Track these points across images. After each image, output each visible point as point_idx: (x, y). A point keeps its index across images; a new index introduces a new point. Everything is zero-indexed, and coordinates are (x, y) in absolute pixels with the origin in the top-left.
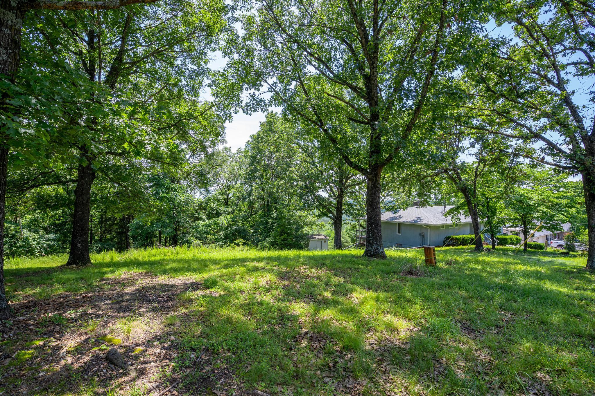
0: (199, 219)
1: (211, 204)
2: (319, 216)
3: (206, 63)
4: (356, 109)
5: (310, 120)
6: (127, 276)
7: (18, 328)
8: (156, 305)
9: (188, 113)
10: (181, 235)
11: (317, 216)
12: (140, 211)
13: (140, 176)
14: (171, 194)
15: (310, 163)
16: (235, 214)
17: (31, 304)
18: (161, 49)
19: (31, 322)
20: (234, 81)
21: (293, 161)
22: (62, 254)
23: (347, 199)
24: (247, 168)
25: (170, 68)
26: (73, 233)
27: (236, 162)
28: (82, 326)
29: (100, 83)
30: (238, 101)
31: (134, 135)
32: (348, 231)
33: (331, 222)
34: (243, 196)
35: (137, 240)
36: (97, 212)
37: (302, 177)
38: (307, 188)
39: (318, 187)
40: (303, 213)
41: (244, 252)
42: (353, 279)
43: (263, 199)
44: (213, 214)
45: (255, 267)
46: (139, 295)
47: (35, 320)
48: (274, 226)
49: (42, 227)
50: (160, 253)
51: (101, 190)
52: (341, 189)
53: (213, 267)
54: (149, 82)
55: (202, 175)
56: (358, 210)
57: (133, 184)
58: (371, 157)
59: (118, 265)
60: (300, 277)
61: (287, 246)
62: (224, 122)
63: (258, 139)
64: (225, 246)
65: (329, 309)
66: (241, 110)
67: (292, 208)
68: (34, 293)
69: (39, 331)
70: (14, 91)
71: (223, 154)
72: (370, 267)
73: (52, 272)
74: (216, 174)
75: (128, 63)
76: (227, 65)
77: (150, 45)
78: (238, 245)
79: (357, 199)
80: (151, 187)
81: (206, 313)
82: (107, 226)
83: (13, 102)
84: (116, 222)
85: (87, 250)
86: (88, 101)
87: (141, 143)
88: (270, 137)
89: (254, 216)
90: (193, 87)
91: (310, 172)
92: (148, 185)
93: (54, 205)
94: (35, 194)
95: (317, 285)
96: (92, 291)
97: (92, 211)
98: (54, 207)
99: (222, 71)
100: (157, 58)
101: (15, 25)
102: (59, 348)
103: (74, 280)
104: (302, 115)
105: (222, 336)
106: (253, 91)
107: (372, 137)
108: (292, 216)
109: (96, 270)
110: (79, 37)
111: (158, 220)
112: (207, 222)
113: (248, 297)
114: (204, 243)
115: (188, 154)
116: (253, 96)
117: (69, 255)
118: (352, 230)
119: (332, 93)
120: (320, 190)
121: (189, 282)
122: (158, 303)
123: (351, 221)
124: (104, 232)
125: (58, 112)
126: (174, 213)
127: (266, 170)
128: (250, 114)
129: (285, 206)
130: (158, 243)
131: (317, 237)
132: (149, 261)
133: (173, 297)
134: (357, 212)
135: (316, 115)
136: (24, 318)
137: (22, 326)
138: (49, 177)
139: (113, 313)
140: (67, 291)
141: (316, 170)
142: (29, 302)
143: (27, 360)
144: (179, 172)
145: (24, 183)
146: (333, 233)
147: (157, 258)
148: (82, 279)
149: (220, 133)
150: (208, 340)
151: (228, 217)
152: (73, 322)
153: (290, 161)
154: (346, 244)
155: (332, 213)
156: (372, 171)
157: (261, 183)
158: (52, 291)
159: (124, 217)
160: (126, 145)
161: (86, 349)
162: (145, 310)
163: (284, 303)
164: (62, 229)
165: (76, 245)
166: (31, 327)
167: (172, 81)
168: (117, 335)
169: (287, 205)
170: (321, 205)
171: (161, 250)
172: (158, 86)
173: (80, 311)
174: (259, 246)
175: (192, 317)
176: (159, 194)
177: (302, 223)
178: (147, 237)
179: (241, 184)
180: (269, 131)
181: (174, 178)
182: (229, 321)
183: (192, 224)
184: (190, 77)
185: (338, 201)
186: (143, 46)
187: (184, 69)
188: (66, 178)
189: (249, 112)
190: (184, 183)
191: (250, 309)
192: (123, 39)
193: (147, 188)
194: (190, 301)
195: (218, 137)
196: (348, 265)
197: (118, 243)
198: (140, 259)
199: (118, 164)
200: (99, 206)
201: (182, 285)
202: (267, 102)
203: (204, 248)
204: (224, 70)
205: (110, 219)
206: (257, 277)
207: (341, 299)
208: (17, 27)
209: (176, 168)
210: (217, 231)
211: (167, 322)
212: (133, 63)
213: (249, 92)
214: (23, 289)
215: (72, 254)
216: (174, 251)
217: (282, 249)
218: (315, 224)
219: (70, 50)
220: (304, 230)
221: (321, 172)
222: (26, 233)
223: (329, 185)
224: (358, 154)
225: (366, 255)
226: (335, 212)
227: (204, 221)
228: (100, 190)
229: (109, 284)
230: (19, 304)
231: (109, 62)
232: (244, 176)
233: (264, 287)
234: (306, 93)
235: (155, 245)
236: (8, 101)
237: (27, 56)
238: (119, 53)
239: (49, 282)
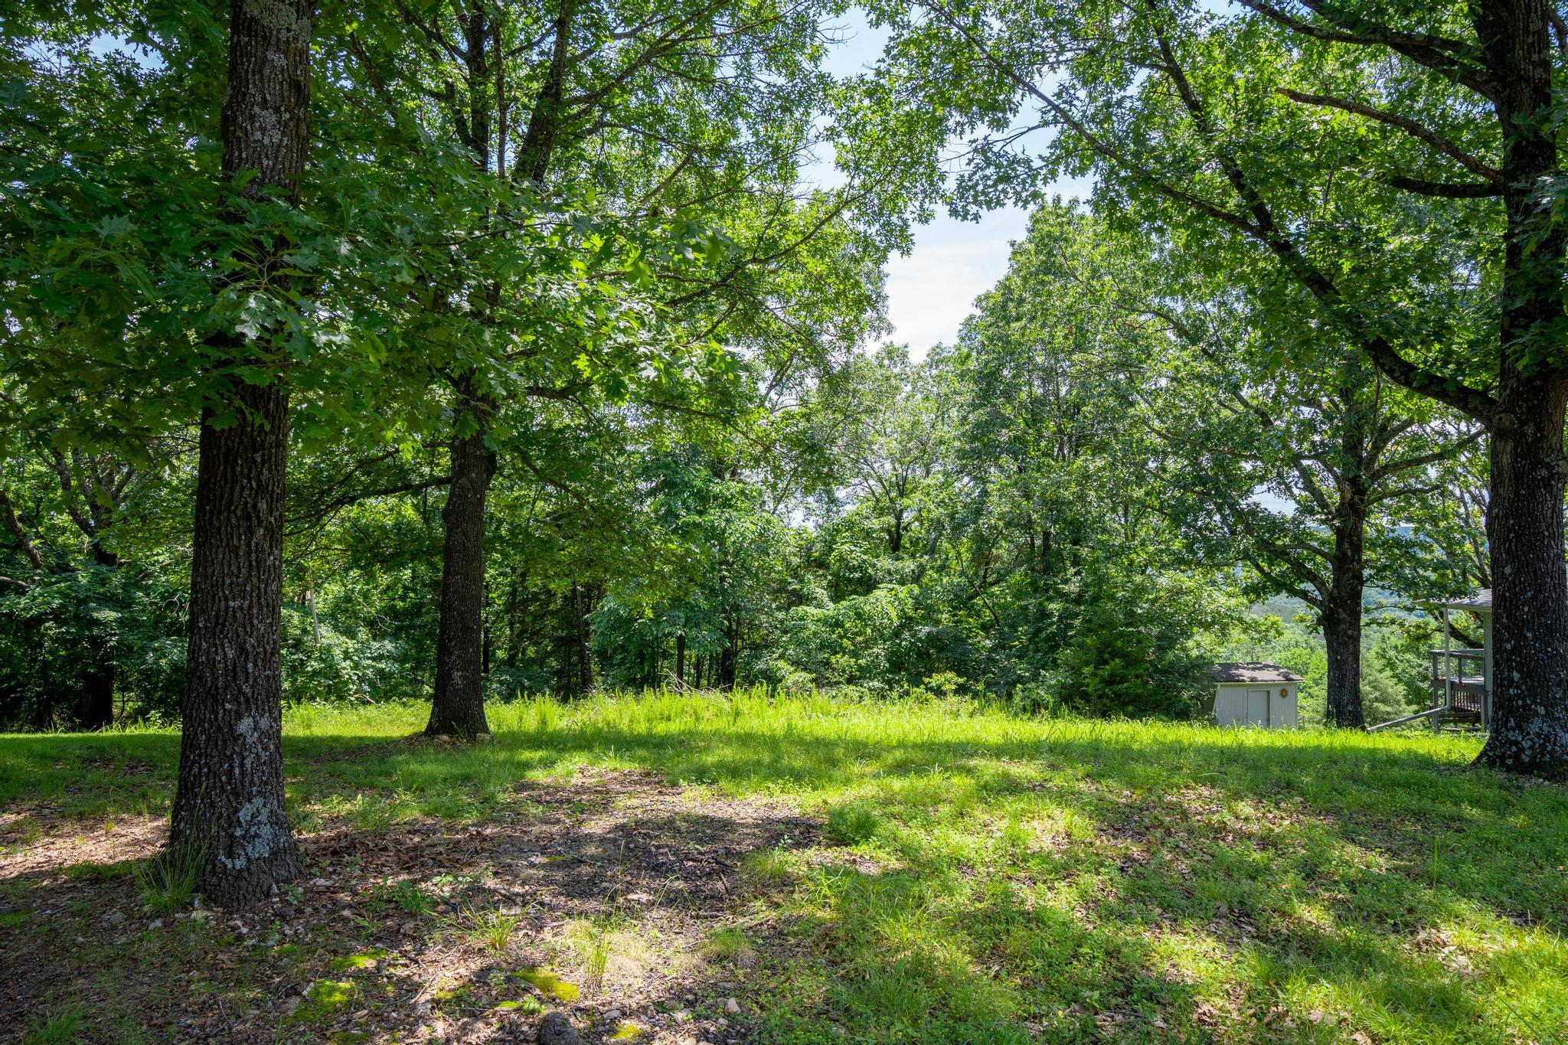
0: (801, 599)
1: (844, 546)
2: (1254, 592)
3: (815, 58)
4: (1428, 138)
5: (1216, 214)
6: (588, 781)
7: (316, 910)
8: (680, 885)
9: (760, 239)
10: (746, 652)
11: (1246, 592)
12: (621, 573)
13: (621, 459)
14: (714, 516)
15: (1215, 383)
16: (925, 580)
17: (343, 844)
18: (673, 36)
19: (345, 897)
20: (914, 106)
21: (1145, 380)
22: (412, 701)
23: (1385, 521)
24: (965, 418)
25: (699, 97)
26: (441, 640)
27: (927, 398)
28: (468, 927)
29: (502, 175)
30: (930, 176)
31: (604, 329)
32: (1392, 653)
33: (1312, 614)
34: (952, 517)
35: (612, 665)
36: (501, 574)
37: (1177, 441)
38: (1201, 480)
39: (1250, 477)
40: (1187, 579)
41: (960, 720)
42: (1436, 864)
43: (1028, 526)
44: (850, 581)
45: (1006, 776)
46: (627, 847)
47: (354, 893)
48: (1071, 627)
49: (364, 619)
50: (683, 711)
51: (513, 507)
52: (1354, 482)
53: (856, 768)
54: (637, 151)
55: (813, 448)
56: (1438, 566)
57: (602, 487)
58: (1507, 336)
59: (559, 744)
60: (1191, 832)
61: (1125, 704)
62: (884, 258)
63: (1004, 307)
64: (895, 694)
65: (1333, 981)
66: (940, 209)
67: (1140, 558)
68: (350, 813)
69: (364, 927)
70: (299, 226)
71: (879, 372)
72: (1517, 821)
73: (391, 754)
74: (857, 442)
75: (577, 100)
76: (888, 51)
77: (640, 29)
78: (939, 692)
79: (1434, 520)
80: (652, 493)
81: (841, 933)
82: (528, 619)
83: (297, 259)
84: (552, 607)
85: (476, 693)
86: (477, 233)
87: (627, 357)
88: (1050, 294)
89: (995, 589)
90: (776, 149)
91: (1215, 420)
92: (643, 485)
93: (392, 555)
94: (348, 524)
95: (1267, 869)
96: (494, 821)
97: (490, 573)
98: (392, 562)
99: (870, 76)
100: (659, 67)
101: (296, 39)
102: (415, 988)
103: (445, 780)
104: (1177, 196)
105: (899, 1026)
106: (982, 130)
107: (1514, 252)
108: (1141, 590)
109: (502, 756)
110: (444, 45)
111: (676, 602)
112: (831, 609)
113: (989, 889)
114: (820, 682)
115: (764, 379)
116: (983, 149)
117: (430, 705)
118: (1407, 649)
119: (1308, 89)
120: (1258, 489)
121: (780, 813)
122: (685, 879)
123: (1403, 614)
124: (520, 636)
125: (404, 272)
126: (723, 579)
127: (1035, 421)
128: (977, 217)
129: (1113, 554)
130: (674, 677)
131: (1247, 674)
132: (650, 735)
133: (728, 862)
134: (1433, 576)
135: (1240, 187)
136: (329, 883)
137: (324, 906)
138: (380, 474)
139: (555, 896)
140: (428, 814)
141: (1240, 408)
142: (338, 838)
143: (336, 1011)
144: (739, 438)
145: (322, 493)
146: (1320, 660)
147: (674, 727)
148: (466, 779)
149: (869, 298)
150: (851, 1030)
151: (903, 592)
152: (447, 912)
153: (1131, 379)
154: (1382, 707)
155: (1312, 577)
156: (1515, 397)
157: (1021, 470)
158: (393, 808)
159: (574, 591)
160: (582, 362)
161: (484, 1001)
162: (644, 897)
163: (1128, 929)
164: (412, 627)
165: (450, 677)
166: (346, 913)
167: (708, 139)
168: (567, 970)
169: (1121, 546)
170: (1264, 545)
171: (684, 700)
172: (666, 160)
173: (466, 878)
174: (1017, 699)
175: (792, 941)
176: (677, 517)
177: (1182, 618)
178: (641, 656)
179: (946, 474)
180: (1047, 272)
181: (721, 462)
182: (920, 970)
183: (781, 615)
184: (766, 115)
185: (1339, 532)
186: (619, 37)
187: (746, 90)
188: (422, 475)
189: (973, 209)
190: (754, 477)
191: (997, 934)
192: (561, 25)
193: (639, 497)
194: (785, 882)
195: (863, 311)
196: (1403, 797)
197: (559, 673)
198: (624, 725)
199: (556, 425)
200: (505, 556)
201: (757, 826)
202: (1037, 163)
203: (821, 698)
204: (878, 73)
205: (535, 597)
206: (1018, 817)
207: (1386, 944)
208: (299, 45)
209: (730, 429)
210: (866, 642)
211: (716, 948)
212: (592, 98)
213: (968, 136)
214: (324, 797)
215: (439, 699)
216: (727, 705)
217: (1105, 715)
218: (1241, 620)
219: (423, 89)
220: (1190, 644)
221: (1263, 415)
222: (327, 635)
223: (1298, 466)
224: (1441, 332)
225: (1491, 764)
226: (1327, 575)
227: (819, 606)
228: (509, 507)
229: (539, 802)
230: (316, 842)
231: (525, 107)
232: (957, 444)
233: (1046, 858)
234: (1194, 106)
235: (668, 684)
236: (286, 258)
237: (323, 123)
238: (551, 74)
239: (383, 781)
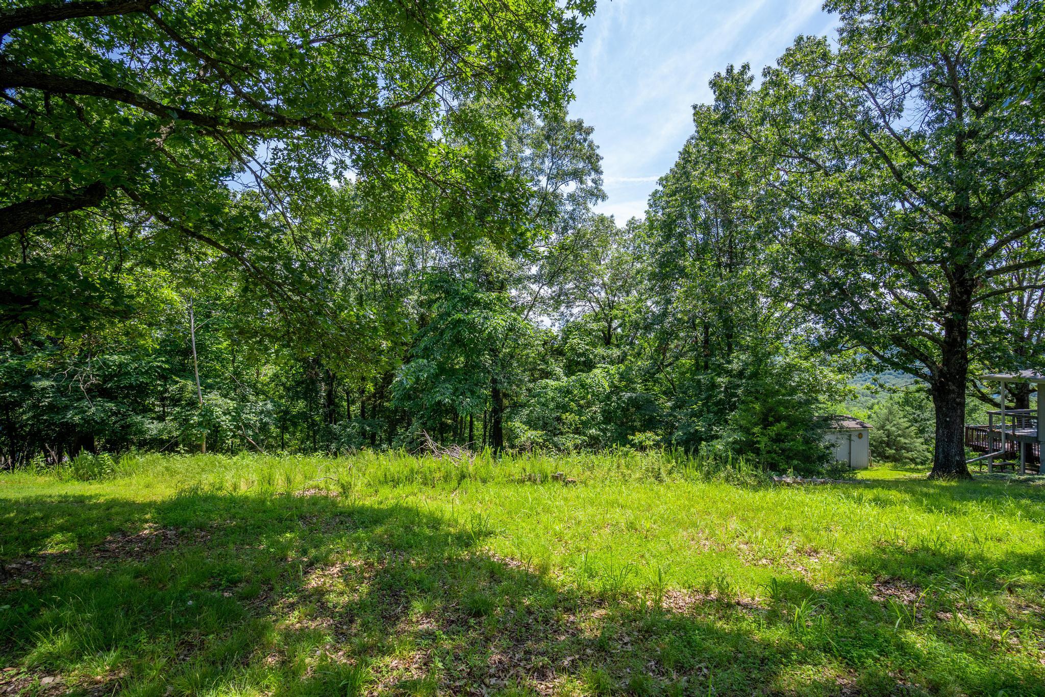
1: (574, 340)
16: (627, 363)
34: (645, 320)
44: (578, 363)
112: (564, 381)
131: (837, 424)
151: (613, 369)
155: (924, 359)
183: (531, 386)
185: (949, 324)
210: (587, 404)
